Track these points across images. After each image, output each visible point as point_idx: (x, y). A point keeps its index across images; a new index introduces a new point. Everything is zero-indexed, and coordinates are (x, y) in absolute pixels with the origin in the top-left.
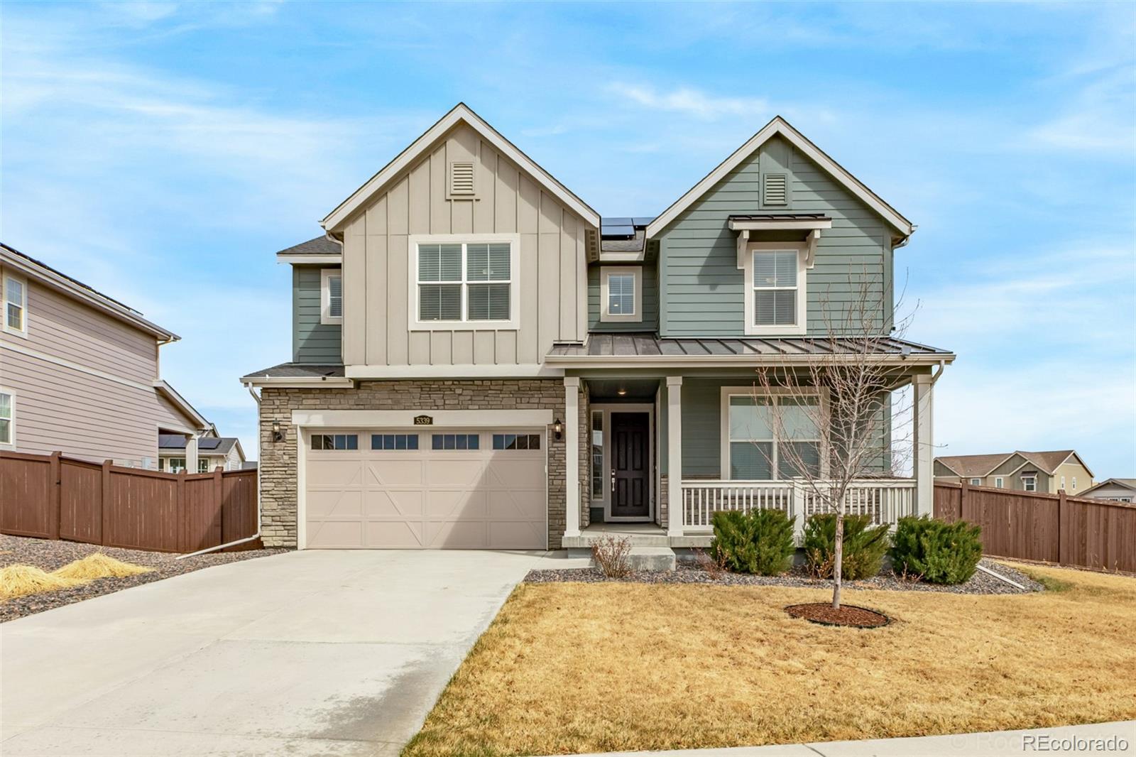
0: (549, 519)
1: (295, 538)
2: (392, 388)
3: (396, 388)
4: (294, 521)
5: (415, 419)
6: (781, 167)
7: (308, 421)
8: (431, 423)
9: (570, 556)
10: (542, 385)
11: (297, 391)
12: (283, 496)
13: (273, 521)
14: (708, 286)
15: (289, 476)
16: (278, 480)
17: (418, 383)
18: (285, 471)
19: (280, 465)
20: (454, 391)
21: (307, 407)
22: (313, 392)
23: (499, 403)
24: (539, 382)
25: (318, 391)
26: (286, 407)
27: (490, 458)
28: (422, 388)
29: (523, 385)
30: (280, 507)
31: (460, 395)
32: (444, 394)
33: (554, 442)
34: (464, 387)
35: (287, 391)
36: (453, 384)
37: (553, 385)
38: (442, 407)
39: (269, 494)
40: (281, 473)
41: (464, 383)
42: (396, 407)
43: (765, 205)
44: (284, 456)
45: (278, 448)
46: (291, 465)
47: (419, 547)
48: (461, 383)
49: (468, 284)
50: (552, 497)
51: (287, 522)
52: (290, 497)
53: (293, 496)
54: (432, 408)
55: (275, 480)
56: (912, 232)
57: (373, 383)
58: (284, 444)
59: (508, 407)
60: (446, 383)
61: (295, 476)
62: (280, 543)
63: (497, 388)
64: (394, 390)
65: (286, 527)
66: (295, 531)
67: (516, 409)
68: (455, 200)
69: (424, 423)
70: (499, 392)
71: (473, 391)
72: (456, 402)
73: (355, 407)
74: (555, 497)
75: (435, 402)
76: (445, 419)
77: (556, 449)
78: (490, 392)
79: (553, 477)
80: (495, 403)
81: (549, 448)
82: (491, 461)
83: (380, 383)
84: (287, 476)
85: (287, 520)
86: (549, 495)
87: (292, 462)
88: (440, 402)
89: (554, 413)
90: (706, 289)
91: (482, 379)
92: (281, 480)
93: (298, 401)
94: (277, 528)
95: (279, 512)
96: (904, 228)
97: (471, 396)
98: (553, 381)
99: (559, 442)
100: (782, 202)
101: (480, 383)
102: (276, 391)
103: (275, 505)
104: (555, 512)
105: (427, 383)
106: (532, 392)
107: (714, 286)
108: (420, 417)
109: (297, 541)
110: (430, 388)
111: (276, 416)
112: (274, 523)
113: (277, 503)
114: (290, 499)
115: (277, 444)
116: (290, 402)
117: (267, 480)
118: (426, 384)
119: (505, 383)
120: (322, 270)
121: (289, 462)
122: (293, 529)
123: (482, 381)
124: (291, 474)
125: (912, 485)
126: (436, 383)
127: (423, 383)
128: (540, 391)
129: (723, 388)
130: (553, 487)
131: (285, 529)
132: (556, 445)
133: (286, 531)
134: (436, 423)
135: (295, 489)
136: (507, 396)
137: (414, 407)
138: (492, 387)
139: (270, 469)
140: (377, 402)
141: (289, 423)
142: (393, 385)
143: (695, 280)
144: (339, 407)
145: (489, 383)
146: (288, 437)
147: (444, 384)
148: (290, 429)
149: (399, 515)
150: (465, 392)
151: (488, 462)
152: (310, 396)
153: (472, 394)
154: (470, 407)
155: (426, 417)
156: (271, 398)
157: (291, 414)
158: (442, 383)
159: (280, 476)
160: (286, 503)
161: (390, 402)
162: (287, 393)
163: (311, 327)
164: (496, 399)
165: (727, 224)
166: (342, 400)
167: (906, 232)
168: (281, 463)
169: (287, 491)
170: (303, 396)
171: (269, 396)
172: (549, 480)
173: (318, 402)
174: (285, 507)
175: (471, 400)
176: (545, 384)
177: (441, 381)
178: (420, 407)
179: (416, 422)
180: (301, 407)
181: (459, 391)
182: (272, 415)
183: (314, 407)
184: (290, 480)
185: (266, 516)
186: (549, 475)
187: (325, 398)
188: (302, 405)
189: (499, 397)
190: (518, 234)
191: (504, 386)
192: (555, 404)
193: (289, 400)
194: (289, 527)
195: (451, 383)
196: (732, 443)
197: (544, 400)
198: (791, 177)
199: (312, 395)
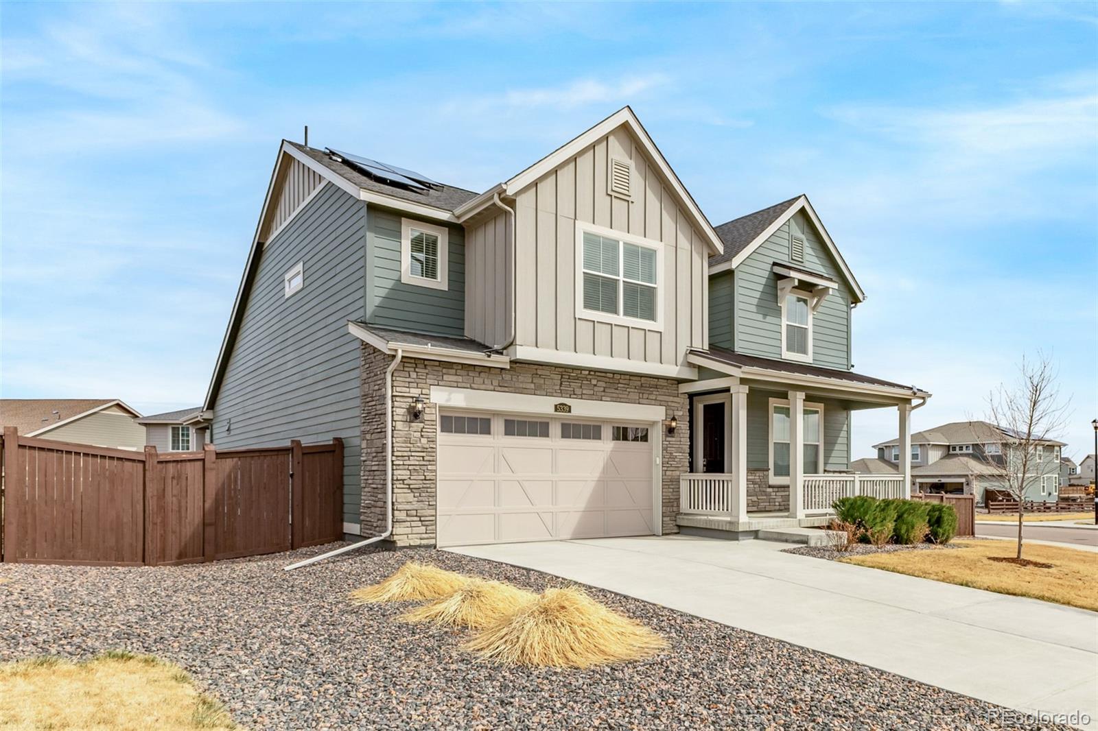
0: (663, 507)
1: (434, 535)
2: (535, 372)
3: (539, 372)
4: (433, 516)
5: (556, 406)
6: (800, 232)
7: (448, 400)
8: (570, 411)
9: (740, 538)
10: (659, 383)
11: (437, 363)
12: (421, 486)
13: (407, 515)
14: (761, 315)
15: (428, 463)
16: (414, 467)
17: (561, 370)
18: (423, 457)
19: (419, 450)
20: (590, 381)
21: (449, 384)
22: (455, 367)
23: (626, 396)
24: (657, 380)
25: (460, 367)
26: (424, 381)
27: (611, 449)
28: (562, 375)
29: (645, 382)
30: (416, 499)
31: (595, 385)
32: (581, 383)
33: (667, 436)
34: (599, 378)
35: (426, 362)
36: (589, 374)
37: (666, 384)
38: (580, 397)
39: (404, 484)
40: (418, 458)
41: (599, 374)
42: (538, 392)
43: (792, 259)
44: (422, 439)
45: (415, 429)
46: (429, 450)
47: (550, 538)
48: (597, 374)
49: (624, 281)
50: (665, 487)
51: (426, 516)
52: (428, 488)
53: (433, 486)
54: (572, 396)
55: (410, 468)
56: (864, 299)
57: (518, 365)
58: (422, 425)
59: (633, 401)
60: (583, 372)
61: (434, 463)
62: (418, 542)
63: (624, 382)
64: (537, 374)
65: (423, 523)
66: (434, 527)
67: (639, 403)
68: (615, 197)
69: (564, 411)
70: (627, 386)
71: (606, 383)
72: (592, 392)
73: (499, 388)
74: (667, 487)
75: (574, 391)
76: (583, 409)
77: (667, 443)
78: (619, 385)
79: (666, 469)
80: (623, 396)
81: (663, 441)
82: (612, 451)
83: (524, 365)
84: (424, 463)
85: (426, 514)
86: (663, 485)
87: (431, 446)
88: (578, 391)
89: (666, 410)
90: (760, 317)
91: (614, 373)
92: (418, 468)
93: (438, 376)
94: (413, 524)
95: (416, 505)
96: (860, 296)
97: (604, 388)
98: (666, 381)
99: (670, 437)
100: (800, 260)
101: (611, 375)
102: (413, 361)
103: (410, 497)
104: (667, 501)
105: (567, 370)
106: (651, 389)
107: (765, 315)
108: (560, 404)
109: (436, 538)
110: (569, 376)
111: (412, 390)
112: (408, 519)
113: (412, 494)
114: (429, 490)
115: (413, 424)
116: (428, 376)
117: (401, 467)
118: (565, 372)
119: (631, 378)
120: (403, 219)
121: (427, 446)
122: (432, 525)
123: (614, 374)
124: (430, 461)
125: (902, 479)
126: (575, 371)
127: (564, 369)
128: (657, 388)
129: (770, 398)
130: (666, 477)
131: (423, 525)
132: (668, 439)
133: (424, 528)
134: (574, 412)
135: (434, 478)
136: (632, 390)
137: (555, 394)
138: (621, 381)
139: (405, 454)
140: (521, 386)
141: (428, 401)
142: (536, 369)
143: (754, 309)
144: (483, 387)
145: (619, 377)
146: (426, 417)
147: (581, 373)
148: (428, 407)
149: (531, 506)
150: (600, 384)
151: (609, 453)
152: (453, 371)
153: (604, 385)
154: (604, 398)
155: (566, 405)
156: (406, 369)
157: (429, 390)
158: (579, 372)
159: (417, 463)
160: (424, 494)
161: (532, 386)
162: (425, 365)
163: (390, 284)
164: (624, 392)
165: (772, 269)
166: (486, 380)
167: (861, 300)
168: (418, 447)
169: (425, 480)
170: (444, 371)
171: (404, 367)
172: (662, 471)
173: (460, 379)
174: (423, 499)
175: (604, 391)
176: (662, 382)
177: (578, 369)
178: (560, 395)
179: (556, 410)
180: (440, 383)
181: (594, 382)
182: (407, 390)
183: (455, 384)
184: (429, 467)
185: (400, 510)
186: (663, 467)
187: (468, 375)
188: (443, 380)
189: (626, 391)
190: (663, 244)
191: (631, 381)
192: (668, 402)
193: (427, 374)
194: (427, 523)
195: (587, 372)
196: (775, 443)
197: (659, 398)
198: (806, 244)
199: (454, 371)
